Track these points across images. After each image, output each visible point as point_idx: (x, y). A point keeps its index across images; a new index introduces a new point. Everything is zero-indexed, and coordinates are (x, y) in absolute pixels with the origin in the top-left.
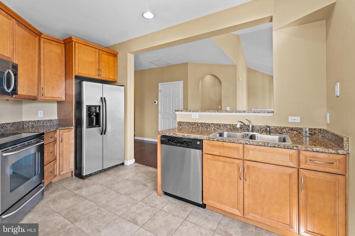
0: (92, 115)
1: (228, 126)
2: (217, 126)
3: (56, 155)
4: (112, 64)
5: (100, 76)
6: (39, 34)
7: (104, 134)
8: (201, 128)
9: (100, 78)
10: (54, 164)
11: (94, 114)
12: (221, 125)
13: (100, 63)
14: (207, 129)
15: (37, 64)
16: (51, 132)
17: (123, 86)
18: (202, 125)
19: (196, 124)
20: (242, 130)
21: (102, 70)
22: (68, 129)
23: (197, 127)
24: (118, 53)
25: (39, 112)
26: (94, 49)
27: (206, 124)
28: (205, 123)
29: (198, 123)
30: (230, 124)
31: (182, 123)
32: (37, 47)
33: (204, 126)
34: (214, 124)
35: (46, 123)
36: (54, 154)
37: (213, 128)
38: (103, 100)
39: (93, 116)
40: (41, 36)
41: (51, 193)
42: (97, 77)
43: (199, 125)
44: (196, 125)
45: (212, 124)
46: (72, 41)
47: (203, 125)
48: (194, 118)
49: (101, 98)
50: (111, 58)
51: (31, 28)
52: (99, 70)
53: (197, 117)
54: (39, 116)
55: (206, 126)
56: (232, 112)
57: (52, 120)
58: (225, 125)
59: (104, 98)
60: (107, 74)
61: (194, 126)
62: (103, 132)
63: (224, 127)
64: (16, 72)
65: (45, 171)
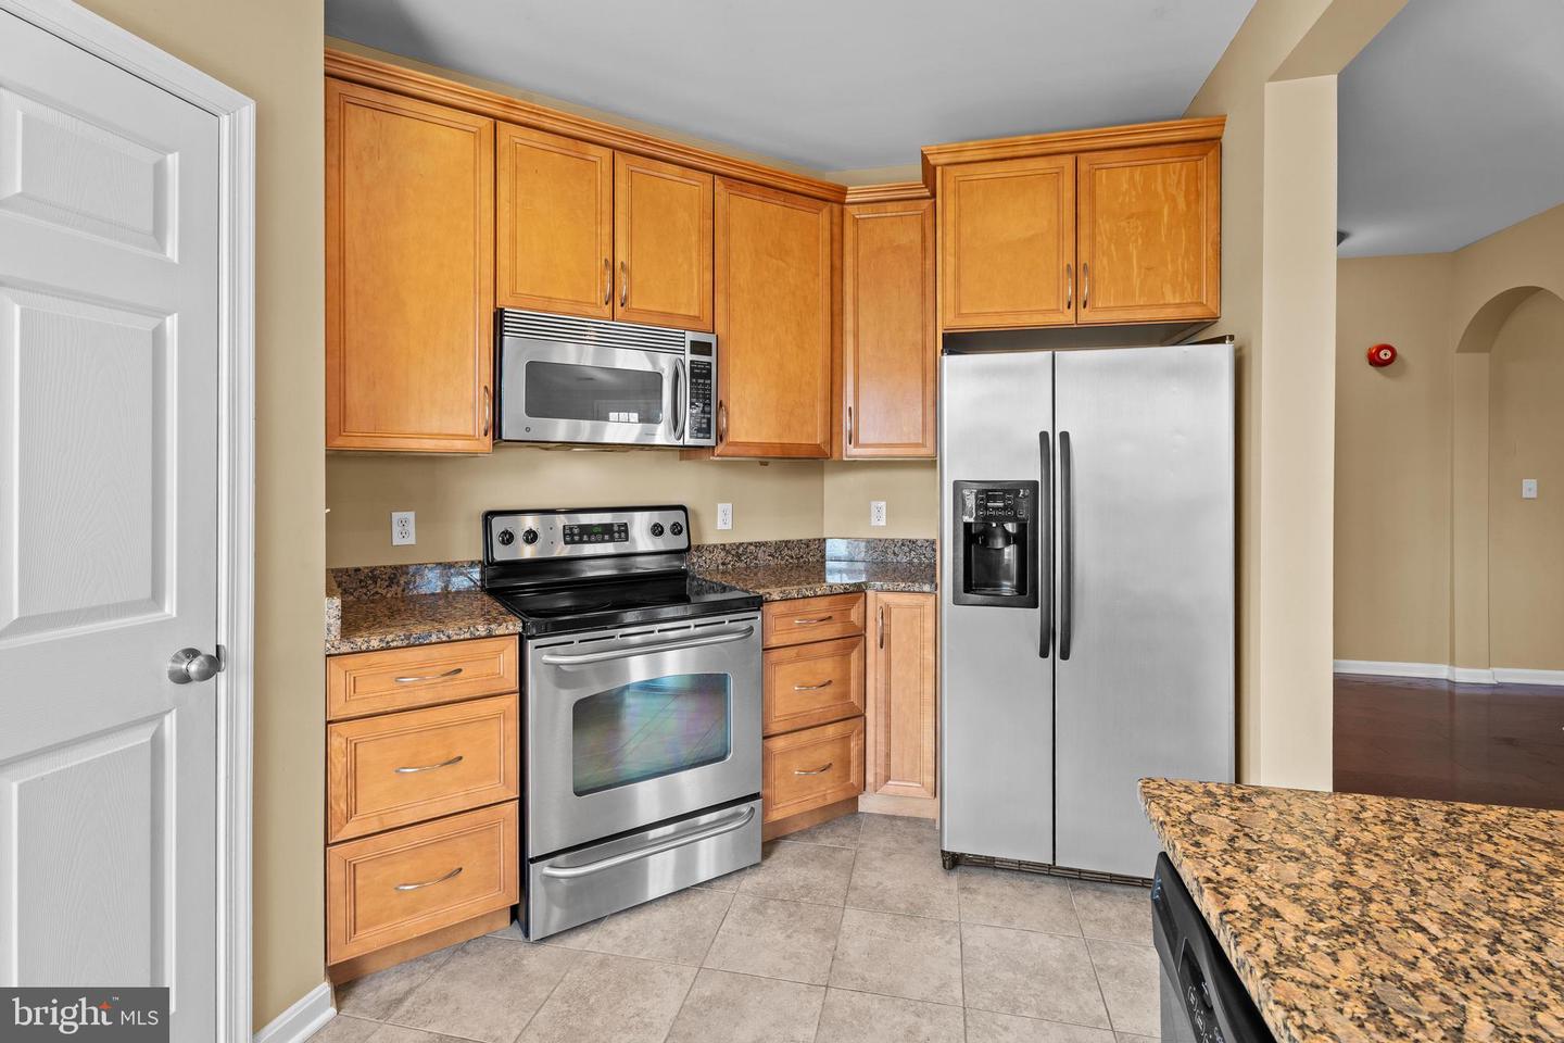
0: (994, 536)
3: (854, 698)
4: (1174, 209)
5: (1081, 305)
6: (834, 197)
7: (1065, 655)
9: (1087, 317)
10: (846, 738)
11: (1010, 527)
13: (1084, 231)
15: (823, 317)
17: (1221, 340)
21: (1102, 265)
22: (909, 592)
24: (1221, 123)
25: (874, 504)
26: (1041, 164)
32: (824, 251)
35: (894, 553)
36: (845, 695)
38: (1055, 448)
39: (999, 543)
40: (847, 201)
42: (1066, 318)
49: (1044, 436)
50: (1171, 176)
51: (789, 186)
52: (1076, 272)
54: (874, 522)
57: (913, 542)
59: (1065, 436)
60: (1136, 282)
62: (1055, 641)
64: (710, 364)
65: (786, 753)
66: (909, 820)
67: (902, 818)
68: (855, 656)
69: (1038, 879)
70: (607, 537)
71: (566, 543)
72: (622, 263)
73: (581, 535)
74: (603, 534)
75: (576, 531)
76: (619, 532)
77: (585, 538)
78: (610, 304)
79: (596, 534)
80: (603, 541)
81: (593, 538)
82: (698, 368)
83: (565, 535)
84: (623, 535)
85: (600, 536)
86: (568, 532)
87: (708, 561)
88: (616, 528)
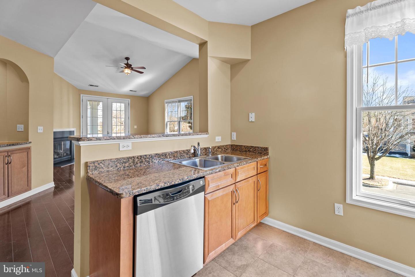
1: (175, 154)
2: (163, 157)
8: (139, 164)
12: (168, 154)
14: (149, 164)
18: (140, 159)
19: (130, 160)
23: (132, 164)
27: (148, 156)
28: (145, 156)
29: (134, 157)
30: (177, 151)
31: (101, 164)
33: (144, 160)
34: (158, 154)
37: (158, 160)
43: (136, 160)
44: (131, 161)
45: (156, 154)
47: (143, 158)
48: (125, 149)
53: (130, 148)
55: (148, 160)
58: (172, 153)
61: (127, 165)
63: (170, 156)
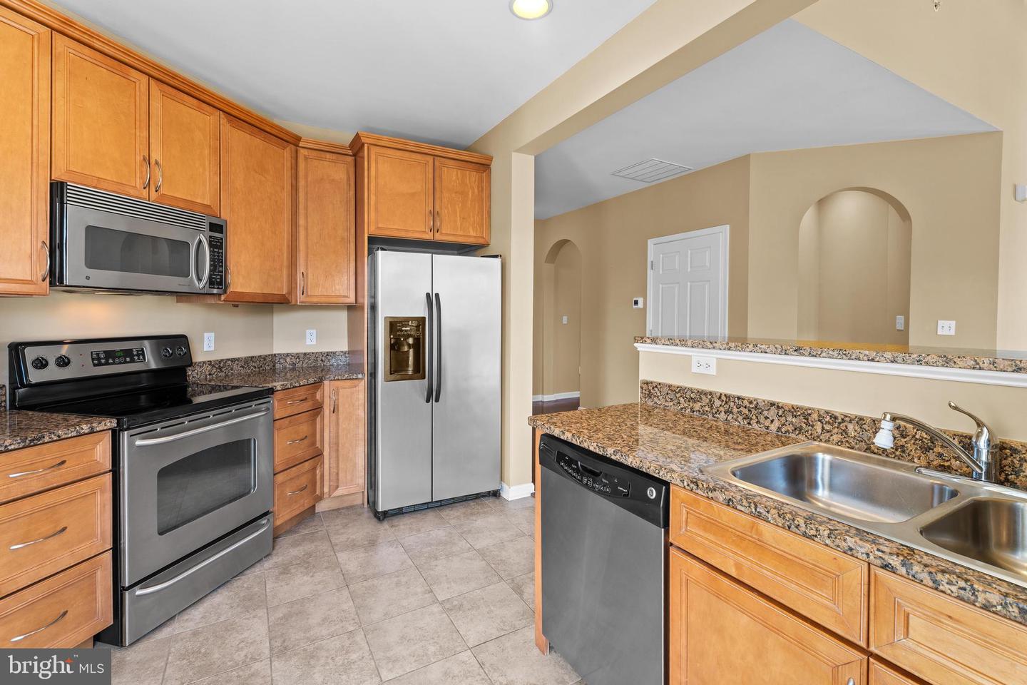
0: (403, 345)
1: (851, 427)
2: (794, 420)
3: (318, 444)
4: (473, 193)
5: (436, 231)
6: (291, 140)
7: (437, 400)
8: (723, 416)
9: (438, 237)
10: (314, 469)
11: (411, 341)
12: (815, 416)
13: (437, 196)
14: (749, 424)
15: (287, 215)
16: (300, 386)
17: (496, 256)
18: (726, 403)
19: (704, 397)
20: (932, 455)
21: (444, 212)
22: (351, 379)
23: (707, 408)
24: (491, 159)
25: (308, 331)
26: (419, 157)
27: (746, 403)
28: (739, 398)
29: (711, 393)
30: (861, 419)
31: (656, 389)
32: (287, 174)
33: (735, 410)
34: (778, 407)
35: (322, 361)
36: (314, 443)
37: (777, 424)
38: (433, 301)
39: (406, 349)
40: (300, 145)
41: (295, 544)
42: (428, 236)
43: (717, 403)
44: (705, 400)
45: (772, 404)
46: (363, 144)
47: (732, 404)
48: (702, 370)
49: (428, 295)
50: (472, 177)
51: (268, 129)
52: (434, 214)
53: (713, 371)
54: (308, 342)
55: (746, 411)
56: (873, 360)
57: (334, 353)
58: (836, 418)
59: (437, 295)
60: (459, 223)
61: (697, 406)
62: (433, 394)
63: (827, 427)
64: (222, 239)
65: (283, 483)
66: (347, 508)
67: (343, 508)
68: (318, 419)
69: (423, 512)
70: (128, 359)
71: (95, 365)
72: (156, 161)
73: (107, 358)
74: (125, 357)
75: (102, 356)
76: (138, 355)
77: (111, 361)
78: (147, 188)
79: (119, 357)
80: (125, 362)
81: (117, 361)
82: (213, 241)
83: (93, 359)
84: (141, 357)
85: (122, 360)
86: (95, 356)
87: (199, 373)
88: (135, 353)
